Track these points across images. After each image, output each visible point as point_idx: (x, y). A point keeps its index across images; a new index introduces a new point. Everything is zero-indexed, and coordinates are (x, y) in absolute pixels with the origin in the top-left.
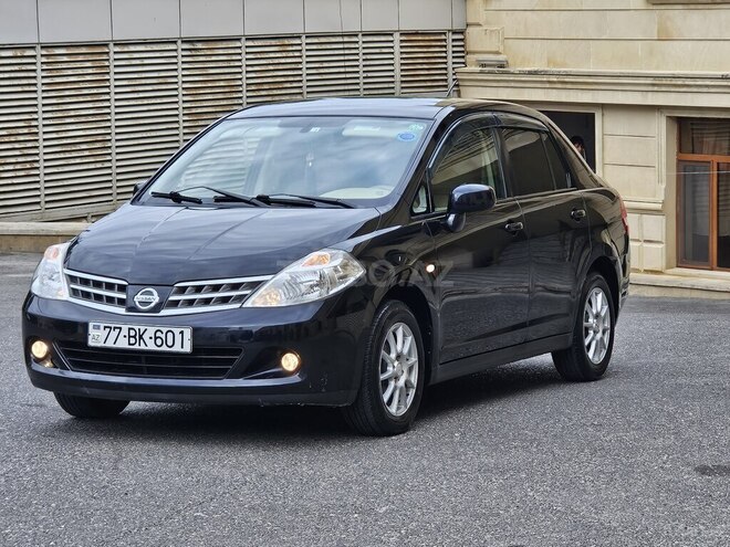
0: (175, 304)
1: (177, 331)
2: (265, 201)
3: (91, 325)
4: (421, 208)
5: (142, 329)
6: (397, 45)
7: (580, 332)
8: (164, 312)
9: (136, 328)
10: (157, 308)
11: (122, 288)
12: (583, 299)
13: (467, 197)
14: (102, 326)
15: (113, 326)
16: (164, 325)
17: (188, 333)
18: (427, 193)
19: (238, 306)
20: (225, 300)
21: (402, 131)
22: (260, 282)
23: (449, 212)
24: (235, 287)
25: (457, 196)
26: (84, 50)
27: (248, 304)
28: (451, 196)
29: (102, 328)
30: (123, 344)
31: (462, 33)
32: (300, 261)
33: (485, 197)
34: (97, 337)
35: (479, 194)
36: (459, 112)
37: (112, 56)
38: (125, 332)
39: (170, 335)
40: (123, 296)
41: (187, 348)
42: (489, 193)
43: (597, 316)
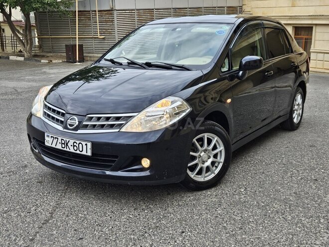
0: (86, 127)
1: (84, 143)
2: (149, 65)
3: (46, 134)
4: (225, 69)
5: (68, 140)
6: (226, 10)
7: (292, 112)
8: (79, 131)
9: (65, 139)
10: (76, 129)
11: (63, 115)
12: (294, 99)
13: (249, 63)
14: (50, 135)
15: (55, 136)
16: (78, 139)
17: (89, 145)
18: (229, 60)
19: (118, 130)
20: (112, 126)
21: (218, 30)
22: (131, 117)
23: (240, 70)
24: (118, 119)
25: (244, 62)
26: (147, 11)
27: (123, 130)
28: (241, 62)
29: (50, 137)
30: (59, 147)
31: (241, 7)
32: (154, 105)
33: (258, 62)
34: (49, 141)
35: (255, 61)
36: (245, 21)
37: (155, 12)
38: (60, 141)
39: (80, 145)
40: (63, 120)
41: (89, 153)
42: (260, 60)
43: (298, 105)
